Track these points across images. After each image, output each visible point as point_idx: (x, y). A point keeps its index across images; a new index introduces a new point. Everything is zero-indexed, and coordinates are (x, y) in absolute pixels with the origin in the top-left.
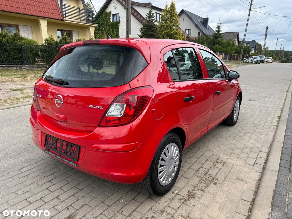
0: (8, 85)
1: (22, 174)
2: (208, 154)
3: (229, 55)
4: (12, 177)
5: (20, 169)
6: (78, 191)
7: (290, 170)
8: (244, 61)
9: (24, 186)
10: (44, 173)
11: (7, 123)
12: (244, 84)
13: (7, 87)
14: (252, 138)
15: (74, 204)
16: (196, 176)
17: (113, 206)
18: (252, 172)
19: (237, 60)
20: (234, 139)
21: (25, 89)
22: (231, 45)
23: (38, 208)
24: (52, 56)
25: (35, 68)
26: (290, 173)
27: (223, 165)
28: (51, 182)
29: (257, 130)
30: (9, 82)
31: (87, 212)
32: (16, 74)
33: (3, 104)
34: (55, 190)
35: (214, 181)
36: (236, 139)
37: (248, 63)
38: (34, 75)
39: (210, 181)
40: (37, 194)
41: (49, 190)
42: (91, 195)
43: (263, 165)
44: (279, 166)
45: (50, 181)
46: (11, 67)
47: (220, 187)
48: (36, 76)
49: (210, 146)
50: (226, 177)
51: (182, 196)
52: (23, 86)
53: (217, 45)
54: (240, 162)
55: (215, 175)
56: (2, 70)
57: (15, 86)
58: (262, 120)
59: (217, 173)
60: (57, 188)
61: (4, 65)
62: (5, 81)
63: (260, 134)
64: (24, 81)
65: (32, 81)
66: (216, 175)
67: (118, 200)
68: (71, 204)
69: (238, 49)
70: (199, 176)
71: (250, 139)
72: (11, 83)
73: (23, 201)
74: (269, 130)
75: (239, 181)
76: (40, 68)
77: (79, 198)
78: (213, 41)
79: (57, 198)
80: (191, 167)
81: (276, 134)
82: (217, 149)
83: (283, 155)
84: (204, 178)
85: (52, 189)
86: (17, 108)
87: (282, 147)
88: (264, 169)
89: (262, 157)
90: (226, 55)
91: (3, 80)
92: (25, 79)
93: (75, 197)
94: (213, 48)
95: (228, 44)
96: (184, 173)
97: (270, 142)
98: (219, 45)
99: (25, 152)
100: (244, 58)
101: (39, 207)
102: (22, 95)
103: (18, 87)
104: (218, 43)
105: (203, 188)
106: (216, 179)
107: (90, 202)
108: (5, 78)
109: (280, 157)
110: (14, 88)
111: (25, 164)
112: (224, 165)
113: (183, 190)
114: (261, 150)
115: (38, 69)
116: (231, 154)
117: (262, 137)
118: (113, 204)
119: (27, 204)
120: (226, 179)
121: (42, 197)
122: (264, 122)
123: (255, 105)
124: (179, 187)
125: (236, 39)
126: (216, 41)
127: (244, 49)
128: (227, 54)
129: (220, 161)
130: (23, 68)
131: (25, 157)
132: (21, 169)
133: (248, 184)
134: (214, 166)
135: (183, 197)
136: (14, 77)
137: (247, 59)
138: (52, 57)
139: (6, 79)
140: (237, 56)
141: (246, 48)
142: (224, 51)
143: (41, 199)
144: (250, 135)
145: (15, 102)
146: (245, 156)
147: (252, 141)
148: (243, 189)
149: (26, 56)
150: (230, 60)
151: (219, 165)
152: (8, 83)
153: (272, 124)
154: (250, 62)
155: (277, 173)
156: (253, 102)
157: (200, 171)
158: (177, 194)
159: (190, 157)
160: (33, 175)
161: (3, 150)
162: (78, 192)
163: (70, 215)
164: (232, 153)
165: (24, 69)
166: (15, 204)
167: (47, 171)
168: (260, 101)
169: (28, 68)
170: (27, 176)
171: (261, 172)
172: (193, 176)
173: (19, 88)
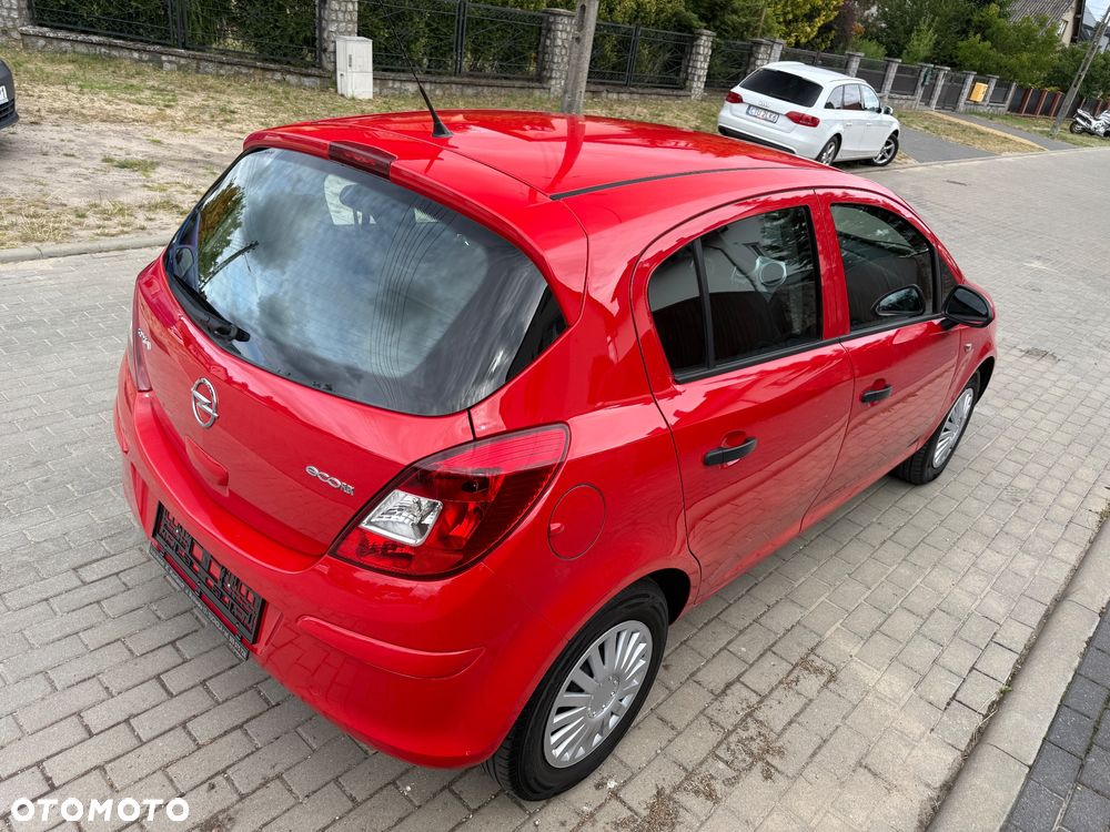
0: (98, 133)
1: (84, 591)
2: (784, 617)
3: (1019, 88)
4: (46, 600)
5: (81, 566)
6: (260, 710)
7: (1082, 767)
8: (1077, 123)
9: (80, 649)
10: (160, 599)
11: (69, 329)
12: (1039, 258)
13: (94, 144)
14: (982, 564)
15: (236, 767)
16: (705, 722)
17: (369, 804)
18: (928, 739)
19: (1046, 112)
20: (904, 560)
21: (158, 164)
22: (1037, 44)
23: (110, 761)
24: (276, 21)
25: (211, 65)
26: (1078, 781)
27: (825, 685)
28: (178, 650)
29: (1017, 528)
30: (104, 121)
31: (274, 813)
32: (134, 82)
33: (68, 229)
34: (182, 689)
35: (769, 758)
36: (913, 557)
37: (1091, 133)
38: (203, 95)
39: (751, 754)
40: (119, 697)
41: (164, 686)
42: (304, 735)
43: (985, 717)
44: (1043, 735)
45: (175, 641)
46: (122, 48)
47: (783, 794)
48: (211, 102)
49: (803, 579)
50: (820, 747)
51: (629, 808)
52: (152, 150)
53: (978, 36)
54: (894, 684)
55: (778, 729)
56: (87, 55)
57: (122, 144)
58: (1055, 472)
59: (790, 723)
60: (191, 684)
61: (95, 39)
62: (93, 113)
63: (1024, 546)
64: (159, 123)
65: (191, 126)
66: (784, 729)
67: (393, 783)
68: (224, 766)
69: (1064, 66)
70: (717, 723)
71: (973, 569)
72: (113, 127)
73: (66, 718)
74: (1067, 536)
75: (863, 779)
76: (228, 67)
77: (260, 746)
78: (963, 14)
79: (185, 728)
80: (699, 670)
81: (1087, 564)
82: (823, 598)
83: (1080, 680)
84: (733, 738)
85: (174, 681)
86: (116, 253)
87: (1090, 642)
88: (981, 735)
89: (991, 674)
90: (1003, 85)
91: (84, 111)
92: (168, 111)
93: (246, 734)
94: (956, 48)
95: (1027, 38)
96: (663, 697)
97: (1048, 600)
98: (984, 39)
99: (110, 484)
100: (1080, 111)
101: (114, 759)
102: (146, 193)
103: (136, 148)
104: (983, 29)
105: (718, 786)
106: (779, 752)
107: (292, 772)
108: (92, 100)
109: (1063, 689)
110: (119, 152)
111: (103, 543)
112: (831, 685)
113: (638, 781)
114: (998, 638)
115: (222, 72)
116: (874, 632)
117: (1026, 563)
118: (372, 796)
119: (78, 738)
120: (818, 758)
121: (135, 712)
122: (1057, 485)
123: (1047, 384)
124: (629, 762)
125: (1069, 16)
126: (975, 18)
127: (1093, 66)
128: (1012, 81)
129: (818, 663)
130: (164, 58)
131: (106, 511)
132: (86, 564)
133: (896, 798)
134: (788, 682)
135: (630, 813)
136: (129, 101)
137: (1093, 115)
138: (279, 28)
139: (97, 104)
140: (1053, 96)
141: (1104, 62)
142: (999, 69)
143: (127, 721)
144: (976, 546)
145: (113, 225)
146: (922, 652)
147: (974, 582)
148: (868, 817)
149: (179, 9)
150: (1015, 108)
151: (810, 684)
152: (103, 126)
153: (1085, 504)
154: (1102, 130)
155: (1027, 770)
156: (1045, 363)
157: (730, 701)
158: (615, 794)
159: (710, 622)
160: (122, 602)
161: (36, 464)
162: (261, 714)
163: (212, 818)
164: (877, 630)
165: (170, 62)
166: (39, 726)
167: (170, 595)
168: (1075, 364)
169: (183, 61)
170: (98, 602)
171: (963, 747)
172: (697, 717)
173: (139, 157)
